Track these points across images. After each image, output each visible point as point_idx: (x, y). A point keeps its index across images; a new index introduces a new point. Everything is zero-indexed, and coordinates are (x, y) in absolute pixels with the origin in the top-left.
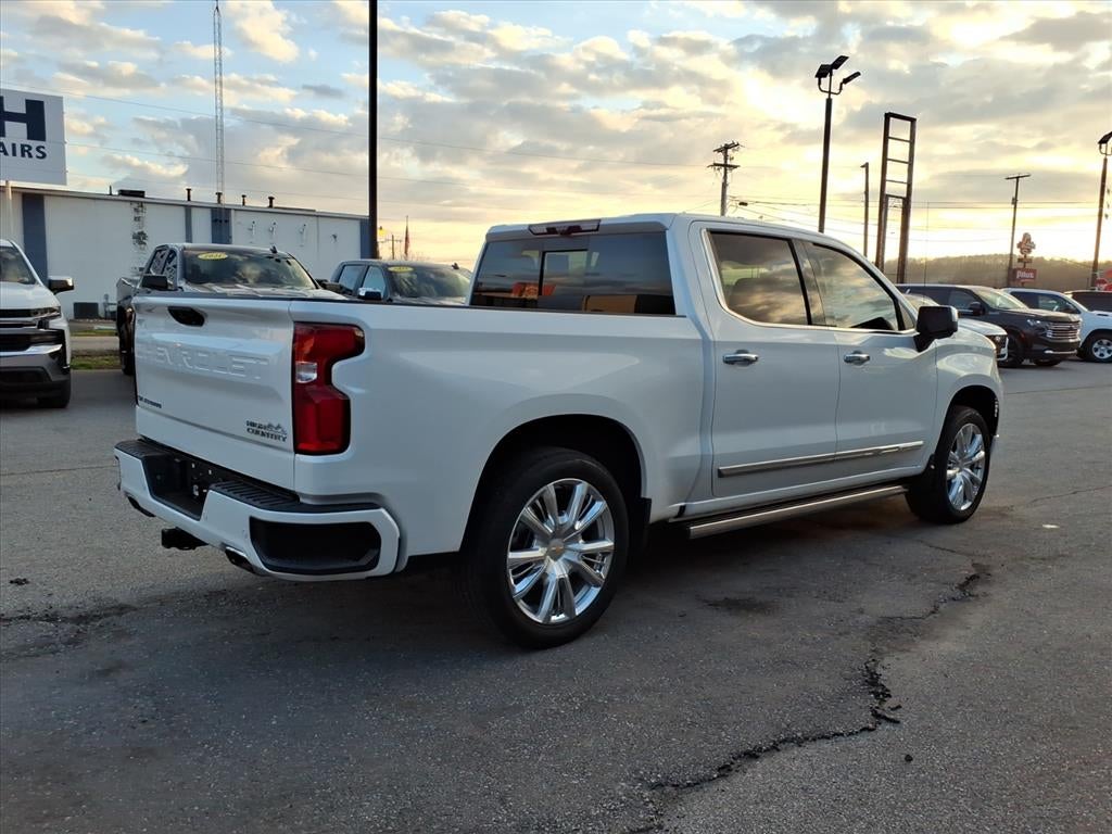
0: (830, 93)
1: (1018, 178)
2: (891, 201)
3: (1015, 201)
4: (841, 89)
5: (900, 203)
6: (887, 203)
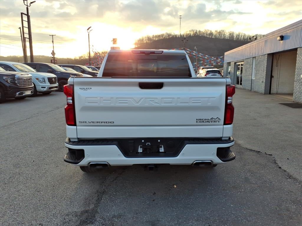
0: (27, 6)
1: (53, 35)
2: (26, 39)
3: (53, 42)
4: (30, 5)
5: (28, 40)
6: (25, 40)
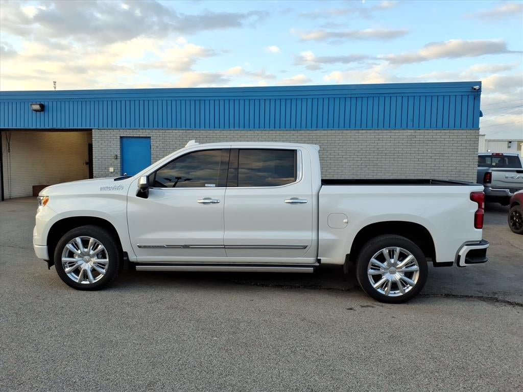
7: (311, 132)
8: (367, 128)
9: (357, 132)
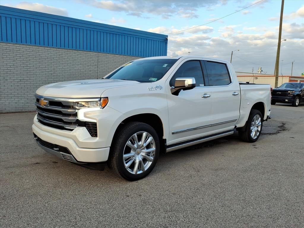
7: (87, 53)
8: (119, 54)
9: (114, 56)
